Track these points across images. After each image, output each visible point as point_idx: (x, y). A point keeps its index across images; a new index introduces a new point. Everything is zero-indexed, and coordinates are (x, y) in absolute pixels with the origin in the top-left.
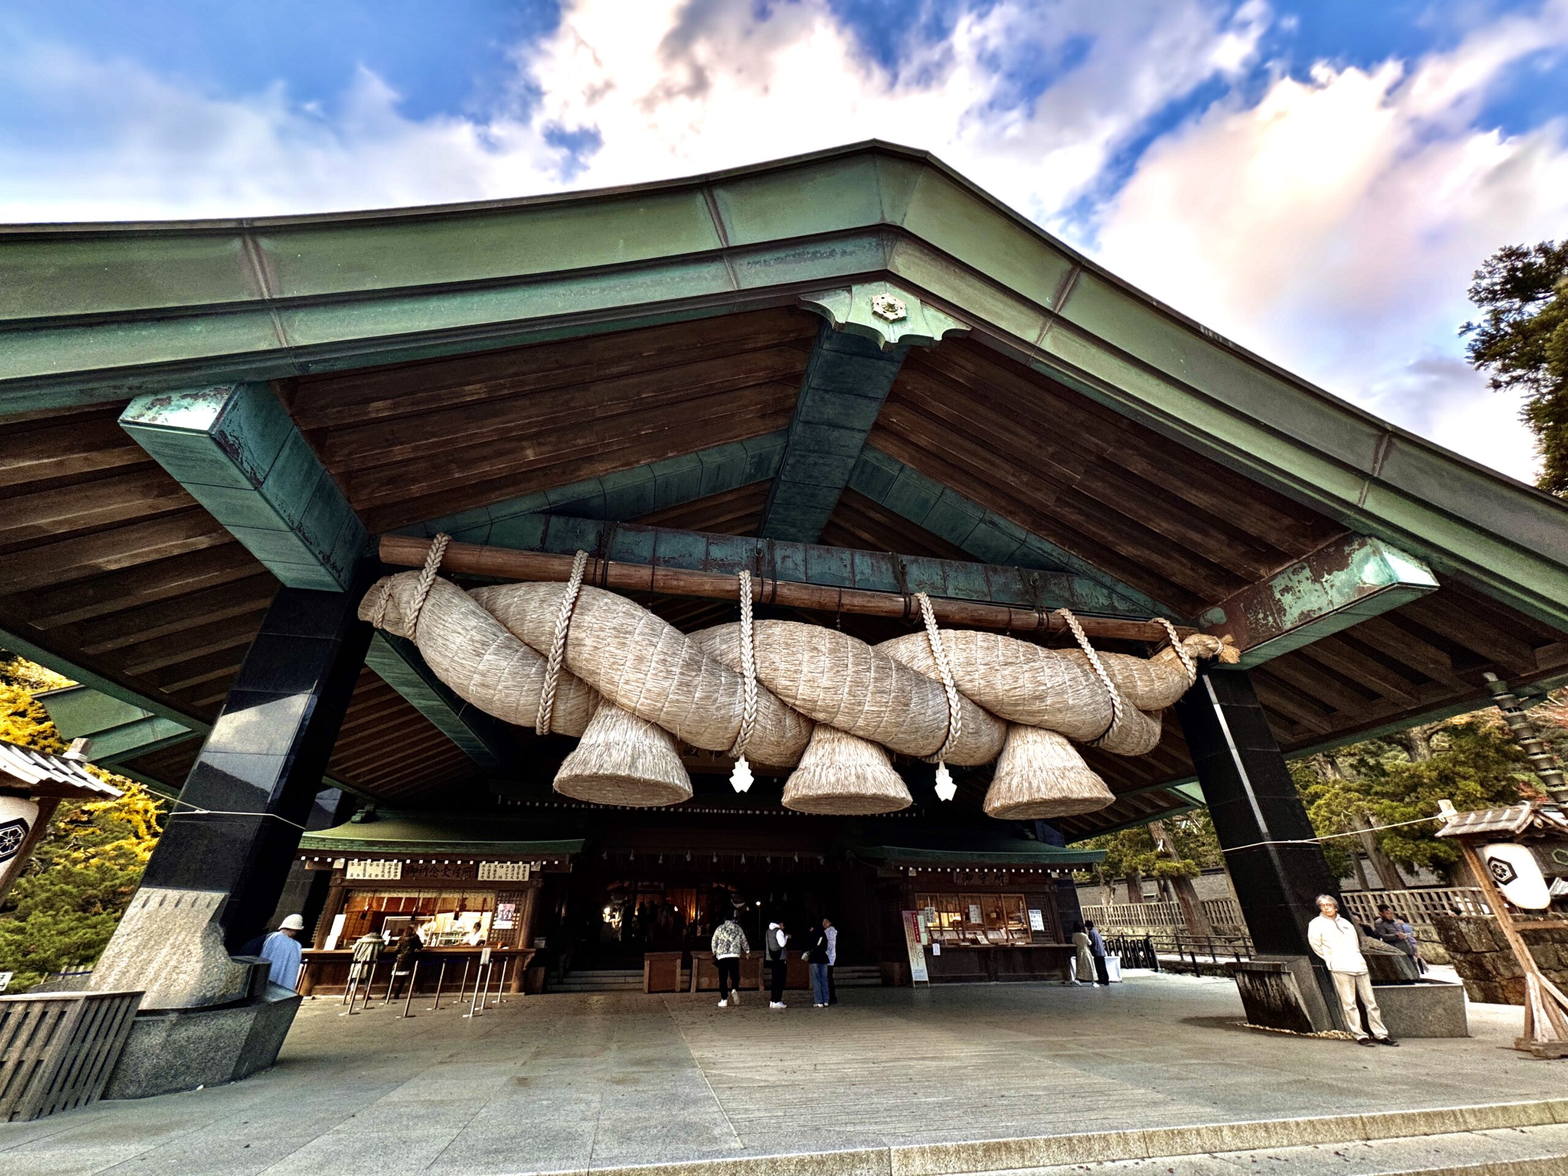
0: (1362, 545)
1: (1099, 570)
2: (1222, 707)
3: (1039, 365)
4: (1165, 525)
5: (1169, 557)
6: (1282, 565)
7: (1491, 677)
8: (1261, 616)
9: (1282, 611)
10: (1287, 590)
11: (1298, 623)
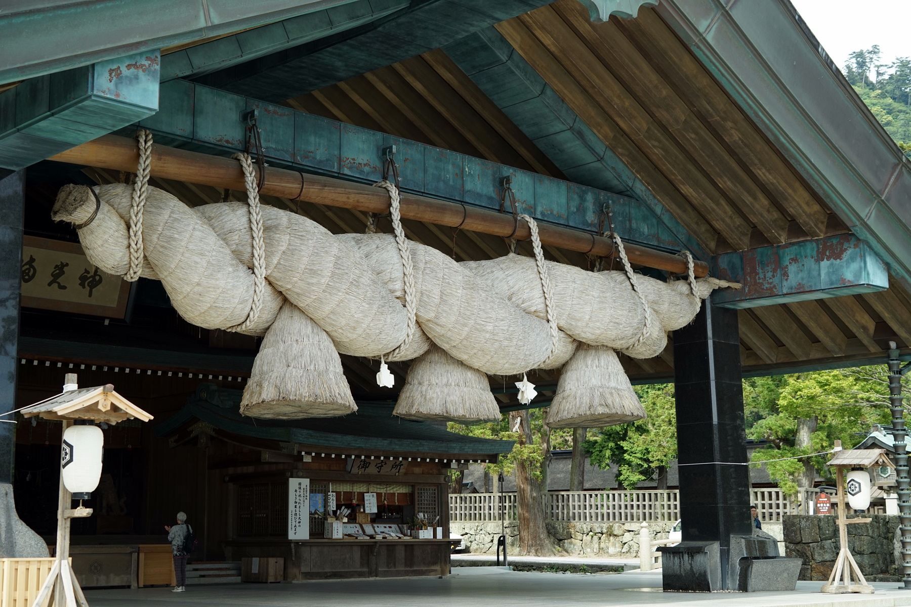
0: (856, 246)
1: (655, 197)
2: (714, 342)
3: (698, 50)
4: (729, 183)
5: (718, 204)
6: (798, 238)
7: (893, 345)
8: (770, 274)
9: (786, 275)
10: (795, 260)
11: (793, 291)
